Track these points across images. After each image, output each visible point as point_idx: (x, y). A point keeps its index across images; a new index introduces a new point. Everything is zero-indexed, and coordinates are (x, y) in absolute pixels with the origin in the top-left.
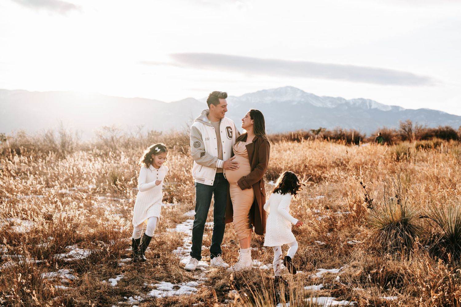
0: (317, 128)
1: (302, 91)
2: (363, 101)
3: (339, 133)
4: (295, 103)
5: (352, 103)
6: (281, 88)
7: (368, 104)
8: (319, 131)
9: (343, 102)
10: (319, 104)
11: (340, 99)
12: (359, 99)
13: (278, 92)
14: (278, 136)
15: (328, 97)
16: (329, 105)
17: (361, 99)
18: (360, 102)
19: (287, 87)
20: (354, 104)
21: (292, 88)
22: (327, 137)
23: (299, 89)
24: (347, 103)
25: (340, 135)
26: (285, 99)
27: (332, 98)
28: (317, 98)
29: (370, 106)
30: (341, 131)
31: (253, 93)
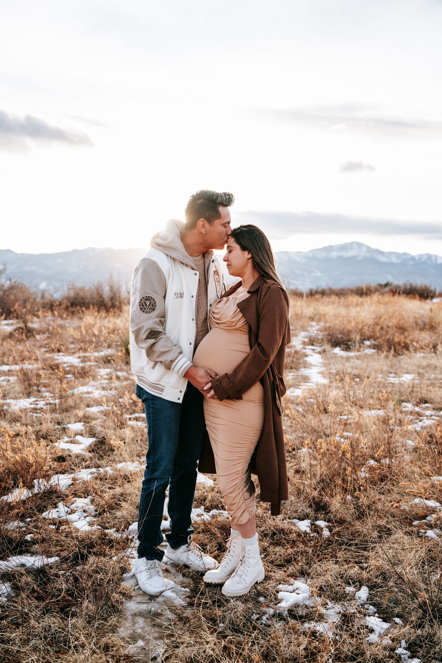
0: (384, 282)
1: (368, 247)
2: (429, 257)
3: (409, 287)
4: (360, 258)
5: (417, 258)
6: (347, 244)
7: (433, 259)
8: (386, 285)
9: (409, 257)
10: (384, 259)
11: (405, 254)
12: (425, 254)
13: (344, 247)
14: (343, 290)
15: (394, 253)
16: (394, 260)
17: (427, 254)
18: (426, 257)
19: (352, 243)
20: (420, 259)
21: (358, 243)
22: (395, 291)
23: (364, 245)
24: (413, 258)
25: (410, 289)
26: (351, 253)
27: (398, 253)
28: (382, 253)
29: (436, 260)
30: (411, 285)
31: (320, 249)
